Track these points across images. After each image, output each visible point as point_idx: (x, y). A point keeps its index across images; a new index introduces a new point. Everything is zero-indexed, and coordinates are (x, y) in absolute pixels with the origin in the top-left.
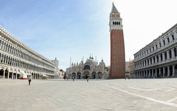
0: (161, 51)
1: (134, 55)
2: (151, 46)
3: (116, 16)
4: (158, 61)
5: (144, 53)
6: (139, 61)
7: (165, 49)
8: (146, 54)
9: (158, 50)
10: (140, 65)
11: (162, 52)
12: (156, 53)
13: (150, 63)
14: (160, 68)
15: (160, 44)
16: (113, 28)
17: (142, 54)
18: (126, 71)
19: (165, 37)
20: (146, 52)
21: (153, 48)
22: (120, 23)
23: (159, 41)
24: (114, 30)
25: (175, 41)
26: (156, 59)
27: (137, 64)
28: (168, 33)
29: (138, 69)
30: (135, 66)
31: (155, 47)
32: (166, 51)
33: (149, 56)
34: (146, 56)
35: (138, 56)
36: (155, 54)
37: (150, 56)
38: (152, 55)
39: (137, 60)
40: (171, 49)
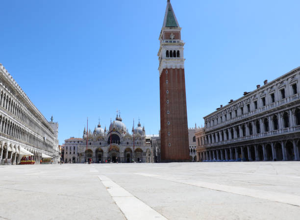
0: (257, 116)
1: (204, 118)
2: (238, 106)
3: (172, 37)
4: (251, 133)
5: (224, 117)
6: (214, 130)
7: (265, 113)
8: (228, 119)
9: (251, 114)
10: (217, 137)
11: (259, 118)
12: (248, 119)
13: (235, 136)
14: (256, 145)
15: (256, 103)
16: (165, 64)
17: (219, 119)
18: (190, 149)
19: (266, 92)
20: (228, 116)
21: (242, 109)
22: (180, 52)
23: (253, 98)
24: (168, 70)
25: (285, 101)
26: (247, 130)
27: (211, 136)
28: (274, 84)
29: (212, 145)
30: (206, 139)
31: (245, 109)
32: (268, 116)
33: (233, 124)
34: (227, 123)
35: (212, 122)
36: (245, 120)
37: (236, 123)
38: (239, 122)
39: (211, 129)
40: (277, 113)
